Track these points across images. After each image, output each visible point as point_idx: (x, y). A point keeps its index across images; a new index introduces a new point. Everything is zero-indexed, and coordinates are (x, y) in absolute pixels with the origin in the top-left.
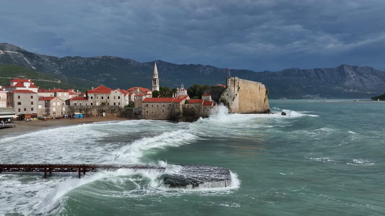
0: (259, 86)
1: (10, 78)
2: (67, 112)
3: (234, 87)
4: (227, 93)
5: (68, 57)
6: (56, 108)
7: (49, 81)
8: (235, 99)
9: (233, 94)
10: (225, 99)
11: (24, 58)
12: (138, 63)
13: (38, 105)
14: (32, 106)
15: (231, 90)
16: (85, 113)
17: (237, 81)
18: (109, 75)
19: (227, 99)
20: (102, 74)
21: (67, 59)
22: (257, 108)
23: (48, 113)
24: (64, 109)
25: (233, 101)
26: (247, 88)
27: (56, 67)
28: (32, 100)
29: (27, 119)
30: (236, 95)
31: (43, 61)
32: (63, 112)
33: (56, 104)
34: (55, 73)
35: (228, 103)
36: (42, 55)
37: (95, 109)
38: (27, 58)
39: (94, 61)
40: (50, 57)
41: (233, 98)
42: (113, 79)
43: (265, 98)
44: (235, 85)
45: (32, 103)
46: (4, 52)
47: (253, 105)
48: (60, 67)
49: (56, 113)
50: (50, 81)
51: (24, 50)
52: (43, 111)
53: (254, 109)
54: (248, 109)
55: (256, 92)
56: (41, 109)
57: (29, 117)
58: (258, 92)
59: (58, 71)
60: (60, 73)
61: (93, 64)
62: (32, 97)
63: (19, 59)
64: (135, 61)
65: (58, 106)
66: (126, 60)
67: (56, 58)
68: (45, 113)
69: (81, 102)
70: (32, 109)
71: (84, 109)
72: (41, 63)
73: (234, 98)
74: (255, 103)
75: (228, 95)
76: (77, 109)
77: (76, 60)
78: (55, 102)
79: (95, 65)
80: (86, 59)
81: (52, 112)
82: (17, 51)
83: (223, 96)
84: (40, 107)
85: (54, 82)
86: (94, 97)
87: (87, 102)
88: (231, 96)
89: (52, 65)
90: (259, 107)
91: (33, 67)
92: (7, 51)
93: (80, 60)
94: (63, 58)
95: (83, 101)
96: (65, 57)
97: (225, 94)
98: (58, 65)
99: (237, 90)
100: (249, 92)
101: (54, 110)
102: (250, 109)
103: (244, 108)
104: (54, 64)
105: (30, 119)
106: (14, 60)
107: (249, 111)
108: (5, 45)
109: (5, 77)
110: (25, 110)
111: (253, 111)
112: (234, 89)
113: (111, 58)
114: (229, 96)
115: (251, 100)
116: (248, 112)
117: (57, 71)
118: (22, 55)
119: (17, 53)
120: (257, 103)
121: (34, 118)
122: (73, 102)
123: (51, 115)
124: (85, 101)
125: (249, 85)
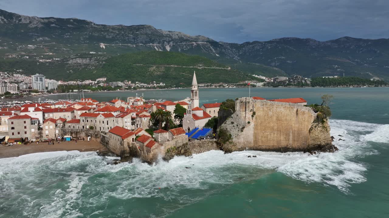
0: (295, 110)
1: (191, 67)
2: (60, 134)
3: (245, 112)
4: (232, 121)
5: (247, 43)
6: (49, 131)
7: (220, 68)
8: (245, 129)
9: (243, 122)
10: (227, 129)
11: (211, 47)
12: (319, 42)
13: (31, 128)
14: (25, 130)
15: (239, 116)
16: (75, 136)
17: (250, 103)
18: (284, 58)
19: (229, 130)
20: (277, 57)
21: (245, 45)
22: (291, 142)
23: (41, 136)
24: (57, 132)
25: (242, 131)
26: (271, 113)
27: (236, 53)
28: (25, 125)
29: (11, 143)
30: (249, 123)
31: (225, 49)
32: (56, 134)
33: (49, 127)
34: (234, 58)
35: (230, 134)
36: (225, 43)
37: (84, 133)
38: (213, 47)
39: (269, 45)
40: (231, 44)
41: (241, 127)
42: (288, 61)
43: (311, 127)
44: (247, 109)
45: (25, 127)
46: (197, 44)
47: (282, 138)
48: (239, 53)
49: (49, 136)
50: (222, 68)
51: (212, 40)
52: (36, 134)
53: (283, 144)
54: (273, 144)
55: (288, 118)
56: (34, 132)
57: (12, 141)
58: (294, 119)
59: (238, 56)
60: (238, 58)
61: (269, 47)
62: (25, 122)
63: (207, 48)
64: (315, 41)
65: (51, 129)
66: (305, 40)
67: (236, 44)
68: (38, 136)
69: (74, 125)
70: (26, 133)
71: (74, 132)
72: (223, 50)
73: (243, 128)
74: (288, 135)
75: (232, 123)
76: (68, 132)
77: (253, 45)
78: (47, 125)
79: (271, 48)
80: (264, 43)
81: (45, 134)
82: (206, 42)
83: (225, 125)
84: (33, 130)
85: (225, 69)
86: (85, 120)
87: (79, 125)
88: (237, 125)
89: (232, 51)
90: (294, 140)
91: (217, 55)
92: (199, 43)
93: (257, 45)
94: (242, 44)
95: (75, 124)
96: (244, 43)
97: (229, 121)
98: (237, 51)
99: (251, 116)
100: (275, 118)
101: (47, 132)
102: (275, 144)
103: (262, 141)
104: (234, 51)
105: (13, 143)
106: (203, 49)
107: (273, 146)
108: (199, 37)
109: (188, 66)
110: (19, 133)
111: (280, 147)
112: (244, 115)
113: (289, 39)
114: (235, 124)
115: (279, 130)
116: (271, 148)
117: (236, 57)
118: (209, 45)
119: (206, 43)
120: (291, 134)
121: (18, 142)
122: (67, 124)
123: (44, 137)
124: (77, 124)
125: (275, 108)
